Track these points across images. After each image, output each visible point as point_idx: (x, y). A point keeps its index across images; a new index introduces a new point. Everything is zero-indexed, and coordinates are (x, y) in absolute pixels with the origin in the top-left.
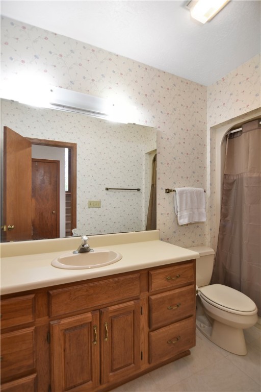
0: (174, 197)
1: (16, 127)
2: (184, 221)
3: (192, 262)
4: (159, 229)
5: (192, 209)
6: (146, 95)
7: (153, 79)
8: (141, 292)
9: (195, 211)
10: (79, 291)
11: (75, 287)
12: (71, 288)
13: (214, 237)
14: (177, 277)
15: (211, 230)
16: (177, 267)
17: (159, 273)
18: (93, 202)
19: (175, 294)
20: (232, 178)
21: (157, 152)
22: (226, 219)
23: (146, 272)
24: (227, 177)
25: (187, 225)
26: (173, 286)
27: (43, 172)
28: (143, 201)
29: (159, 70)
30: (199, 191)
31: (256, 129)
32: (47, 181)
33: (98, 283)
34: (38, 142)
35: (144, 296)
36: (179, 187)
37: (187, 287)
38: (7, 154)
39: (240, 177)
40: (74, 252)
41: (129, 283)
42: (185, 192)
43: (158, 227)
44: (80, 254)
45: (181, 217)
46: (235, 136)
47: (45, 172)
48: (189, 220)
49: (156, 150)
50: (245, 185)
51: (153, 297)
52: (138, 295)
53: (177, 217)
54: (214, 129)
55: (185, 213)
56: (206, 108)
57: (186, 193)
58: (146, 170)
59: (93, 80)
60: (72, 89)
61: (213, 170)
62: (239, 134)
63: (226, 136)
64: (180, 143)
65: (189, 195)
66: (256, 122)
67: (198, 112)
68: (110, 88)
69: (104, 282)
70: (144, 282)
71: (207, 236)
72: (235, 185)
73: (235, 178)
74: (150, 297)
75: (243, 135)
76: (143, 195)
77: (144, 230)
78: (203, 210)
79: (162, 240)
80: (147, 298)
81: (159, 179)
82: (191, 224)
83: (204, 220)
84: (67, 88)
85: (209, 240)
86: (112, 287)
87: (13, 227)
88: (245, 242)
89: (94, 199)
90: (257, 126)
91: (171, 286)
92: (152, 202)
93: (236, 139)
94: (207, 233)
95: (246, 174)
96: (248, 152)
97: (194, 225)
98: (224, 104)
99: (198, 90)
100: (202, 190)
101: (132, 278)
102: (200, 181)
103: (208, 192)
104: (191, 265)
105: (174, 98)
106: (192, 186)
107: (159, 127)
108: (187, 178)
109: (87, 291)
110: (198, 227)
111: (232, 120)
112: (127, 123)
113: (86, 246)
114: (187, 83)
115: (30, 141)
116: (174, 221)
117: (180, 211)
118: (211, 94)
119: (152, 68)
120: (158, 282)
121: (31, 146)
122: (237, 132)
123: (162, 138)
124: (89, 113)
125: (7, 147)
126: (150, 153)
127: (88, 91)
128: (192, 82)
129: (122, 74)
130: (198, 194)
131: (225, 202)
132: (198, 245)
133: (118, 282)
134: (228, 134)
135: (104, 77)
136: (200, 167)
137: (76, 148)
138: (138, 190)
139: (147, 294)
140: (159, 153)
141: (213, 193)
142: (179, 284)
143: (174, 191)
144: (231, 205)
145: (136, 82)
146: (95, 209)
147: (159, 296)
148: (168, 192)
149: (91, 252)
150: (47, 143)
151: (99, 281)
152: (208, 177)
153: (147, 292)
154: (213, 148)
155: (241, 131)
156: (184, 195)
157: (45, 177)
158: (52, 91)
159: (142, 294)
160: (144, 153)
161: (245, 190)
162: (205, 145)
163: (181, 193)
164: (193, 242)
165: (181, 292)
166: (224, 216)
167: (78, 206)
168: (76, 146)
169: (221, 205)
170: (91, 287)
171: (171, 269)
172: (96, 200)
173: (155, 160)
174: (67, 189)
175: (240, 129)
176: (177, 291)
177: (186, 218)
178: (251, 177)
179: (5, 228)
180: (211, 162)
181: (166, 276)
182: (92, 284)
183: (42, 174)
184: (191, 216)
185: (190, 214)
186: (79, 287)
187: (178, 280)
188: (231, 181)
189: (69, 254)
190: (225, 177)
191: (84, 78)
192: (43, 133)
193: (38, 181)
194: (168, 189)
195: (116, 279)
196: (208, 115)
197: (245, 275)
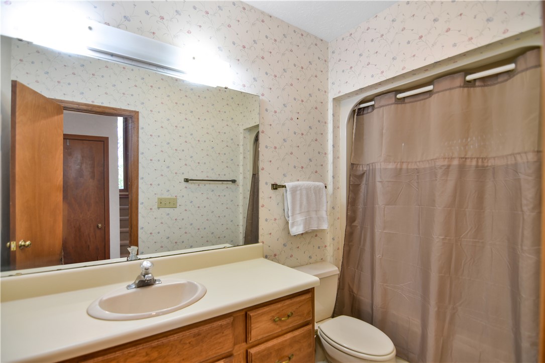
0: (283, 195)
1: (37, 82)
2: (297, 229)
3: (309, 292)
4: (263, 242)
5: (308, 211)
6: (244, 47)
7: (254, 24)
8: (235, 344)
9: (313, 215)
10: (133, 356)
11: (126, 351)
12: (118, 354)
13: (338, 249)
14: (289, 316)
15: (333, 239)
16: (288, 302)
17: (263, 314)
18: (165, 199)
19: (286, 341)
20: (361, 169)
21: (260, 129)
22: (353, 224)
23: (243, 313)
24: (354, 168)
25: (302, 234)
26: (282, 330)
27: (79, 157)
28: (241, 197)
29: (263, 13)
30: (318, 186)
31: (392, 104)
32: (87, 173)
33: (164, 340)
34: (75, 106)
35: (240, 350)
36: (291, 181)
37: (302, 329)
38: (17, 125)
39: (371, 168)
40: (129, 287)
41: (217, 334)
42: (299, 188)
43: (261, 239)
44: (139, 289)
45: (293, 224)
46: (365, 112)
47: (83, 157)
48: (305, 227)
49: (258, 126)
50: (378, 179)
51: (253, 351)
52: (230, 350)
53: (287, 223)
54: (337, 100)
55: (300, 218)
56: (327, 71)
57: (301, 189)
58: (244, 153)
59: (162, 18)
60: (126, 29)
61: (336, 158)
62: (370, 110)
63: (354, 111)
64: (292, 119)
65: (304, 192)
66: (392, 95)
67: (316, 76)
68: (189, 32)
69: (176, 336)
70: (240, 329)
71: (328, 248)
72: (365, 179)
73: (365, 169)
74: (249, 350)
75: (375, 111)
76: (241, 189)
77: (241, 243)
78: (324, 214)
79: (266, 257)
80: (245, 352)
81: (263, 169)
82: (307, 233)
83: (325, 226)
84: (118, 27)
85: (332, 254)
86: (190, 343)
87: (28, 243)
88: (378, 256)
89: (166, 196)
90: (393, 100)
91: (280, 330)
92: (253, 200)
93: (366, 117)
94: (328, 244)
95: (379, 164)
96: (382, 134)
97: (311, 235)
98: (351, 68)
99: (316, 45)
100: (321, 184)
101: (221, 326)
102: (318, 173)
103: (330, 187)
104: (308, 296)
105: (283, 54)
106: (309, 179)
107: (263, 95)
108: (302, 168)
109: (147, 354)
110: (316, 236)
111: (362, 90)
112: (215, 87)
113: (149, 277)
114: (302, 35)
115: (59, 105)
116: (283, 230)
117: (292, 216)
118: (333, 52)
119: (252, 8)
120: (261, 326)
121: (62, 113)
122: (368, 107)
123: (267, 110)
124: (154, 68)
125: (17, 114)
126: (250, 130)
127: (154, 33)
128: (308, 34)
129: (207, 13)
130: (317, 191)
131: (352, 202)
132: (316, 262)
133: (199, 334)
134: (356, 108)
135: (180, 14)
136: (319, 153)
137: (138, 119)
138: (234, 181)
139: (244, 346)
140: (263, 132)
141: (336, 188)
142: (291, 326)
143: (284, 186)
144: (360, 206)
145: (229, 26)
146: (167, 210)
147: (262, 347)
148: (276, 189)
149: (157, 285)
150: (89, 108)
151: (167, 336)
152: (330, 167)
153: (245, 343)
154: (336, 127)
155: (373, 106)
156: (298, 192)
157: (84, 165)
158: (90, 28)
159: (236, 347)
160: (241, 129)
161: (379, 186)
162: (326, 123)
163: (294, 190)
164: (310, 257)
165: (294, 337)
166: (351, 219)
167: (140, 206)
168: (138, 116)
169: (347, 206)
170: (154, 347)
171: (279, 305)
172: (169, 197)
173: (257, 139)
174: (121, 186)
175: (372, 103)
176: (289, 336)
177: (300, 225)
178: (386, 169)
179: (13, 246)
180: (333, 146)
181: (273, 317)
182: (155, 343)
183: (79, 161)
184: (307, 222)
185: (306, 219)
186: (132, 350)
187: (290, 320)
188: (359, 173)
189: (121, 289)
190: (352, 167)
191: (147, 13)
192: (83, 93)
193: (73, 174)
194: (276, 185)
195: (195, 330)
196: (330, 81)
197: (378, 300)
